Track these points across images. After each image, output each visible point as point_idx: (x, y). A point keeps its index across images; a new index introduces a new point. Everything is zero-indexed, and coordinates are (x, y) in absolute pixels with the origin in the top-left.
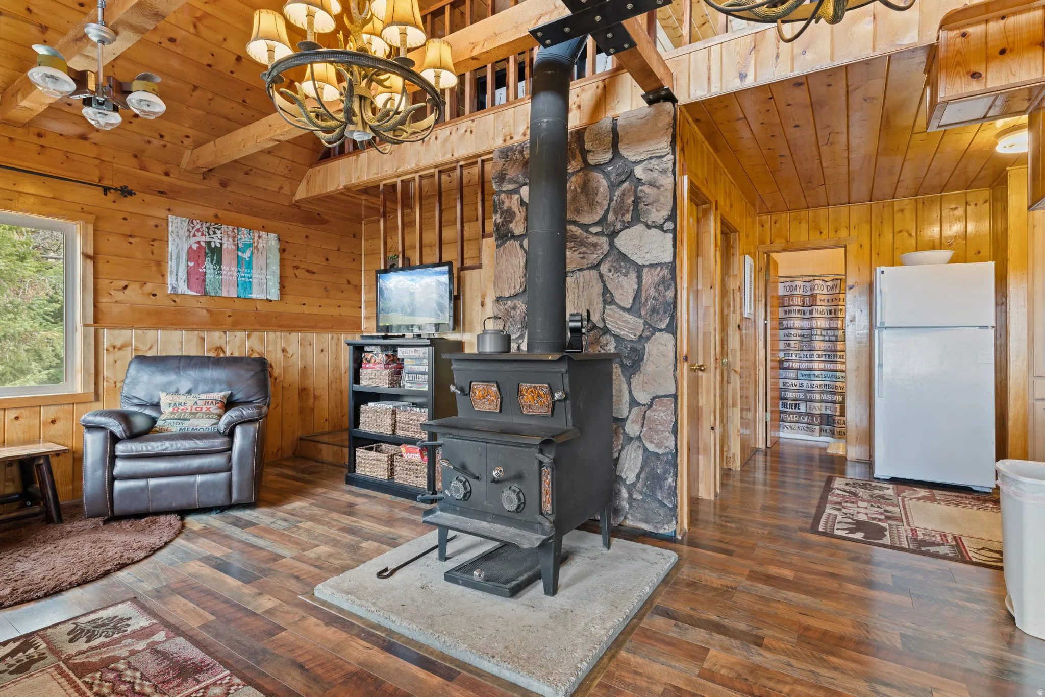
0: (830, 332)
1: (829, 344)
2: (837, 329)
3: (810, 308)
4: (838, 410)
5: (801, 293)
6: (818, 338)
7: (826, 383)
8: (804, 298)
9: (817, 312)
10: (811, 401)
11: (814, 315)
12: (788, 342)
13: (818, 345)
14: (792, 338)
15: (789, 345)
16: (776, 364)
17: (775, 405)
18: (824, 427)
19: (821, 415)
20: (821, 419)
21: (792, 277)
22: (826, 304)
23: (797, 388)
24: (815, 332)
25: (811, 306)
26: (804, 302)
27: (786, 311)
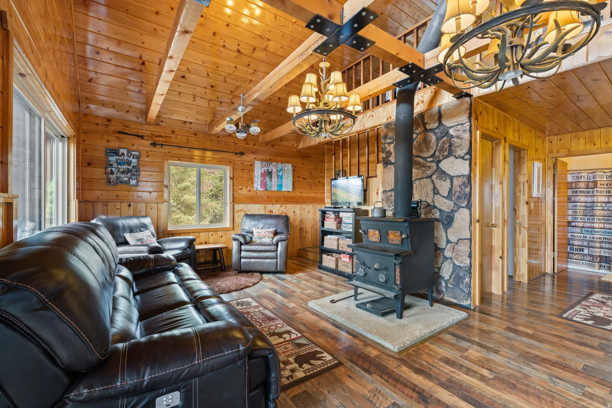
0: (608, 205)
1: (608, 212)
3: (592, 190)
5: (585, 180)
6: (597, 208)
7: (605, 237)
8: (588, 183)
9: (597, 192)
10: (592, 247)
11: (595, 193)
12: (574, 210)
13: (598, 213)
14: (578, 208)
15: (576, 212)
16: (565, 224)
18: (603, 264)
19: (600, 256)
20: (600, 259)
21: (578, 170)
22: (605, 186)
23: (582, 238)
24: (596, 204)
25: (593, 188)
26: (588, 186)
27: (574, 192)
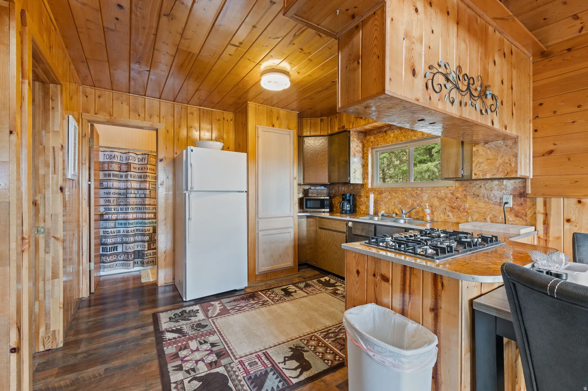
0: (140, 192)
1: (140, 200)
2: (145, 189)
3: (125, 173)
4: (147, 246)
5: (118, 161)
6: (132, 195)
7: (137, 228)
8: (121, 165)
9: (131, 176)
10: (127, 243)
11: (129, 178)
12: (107, 199)
13: (132, 201)
14: (112, 196)
15: (109, 201)
16: (98, 217)
17: (97, 250)
18: (136, 260)
19: (134, 252)
20: (134, 256)
21: (111, 148)
22: (137, 171)
23: (115, 234)
24: (129, 191)
25: (127, 172)
26: (120, 168)
27: (106, 174)
